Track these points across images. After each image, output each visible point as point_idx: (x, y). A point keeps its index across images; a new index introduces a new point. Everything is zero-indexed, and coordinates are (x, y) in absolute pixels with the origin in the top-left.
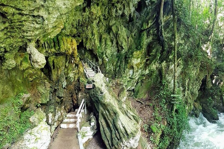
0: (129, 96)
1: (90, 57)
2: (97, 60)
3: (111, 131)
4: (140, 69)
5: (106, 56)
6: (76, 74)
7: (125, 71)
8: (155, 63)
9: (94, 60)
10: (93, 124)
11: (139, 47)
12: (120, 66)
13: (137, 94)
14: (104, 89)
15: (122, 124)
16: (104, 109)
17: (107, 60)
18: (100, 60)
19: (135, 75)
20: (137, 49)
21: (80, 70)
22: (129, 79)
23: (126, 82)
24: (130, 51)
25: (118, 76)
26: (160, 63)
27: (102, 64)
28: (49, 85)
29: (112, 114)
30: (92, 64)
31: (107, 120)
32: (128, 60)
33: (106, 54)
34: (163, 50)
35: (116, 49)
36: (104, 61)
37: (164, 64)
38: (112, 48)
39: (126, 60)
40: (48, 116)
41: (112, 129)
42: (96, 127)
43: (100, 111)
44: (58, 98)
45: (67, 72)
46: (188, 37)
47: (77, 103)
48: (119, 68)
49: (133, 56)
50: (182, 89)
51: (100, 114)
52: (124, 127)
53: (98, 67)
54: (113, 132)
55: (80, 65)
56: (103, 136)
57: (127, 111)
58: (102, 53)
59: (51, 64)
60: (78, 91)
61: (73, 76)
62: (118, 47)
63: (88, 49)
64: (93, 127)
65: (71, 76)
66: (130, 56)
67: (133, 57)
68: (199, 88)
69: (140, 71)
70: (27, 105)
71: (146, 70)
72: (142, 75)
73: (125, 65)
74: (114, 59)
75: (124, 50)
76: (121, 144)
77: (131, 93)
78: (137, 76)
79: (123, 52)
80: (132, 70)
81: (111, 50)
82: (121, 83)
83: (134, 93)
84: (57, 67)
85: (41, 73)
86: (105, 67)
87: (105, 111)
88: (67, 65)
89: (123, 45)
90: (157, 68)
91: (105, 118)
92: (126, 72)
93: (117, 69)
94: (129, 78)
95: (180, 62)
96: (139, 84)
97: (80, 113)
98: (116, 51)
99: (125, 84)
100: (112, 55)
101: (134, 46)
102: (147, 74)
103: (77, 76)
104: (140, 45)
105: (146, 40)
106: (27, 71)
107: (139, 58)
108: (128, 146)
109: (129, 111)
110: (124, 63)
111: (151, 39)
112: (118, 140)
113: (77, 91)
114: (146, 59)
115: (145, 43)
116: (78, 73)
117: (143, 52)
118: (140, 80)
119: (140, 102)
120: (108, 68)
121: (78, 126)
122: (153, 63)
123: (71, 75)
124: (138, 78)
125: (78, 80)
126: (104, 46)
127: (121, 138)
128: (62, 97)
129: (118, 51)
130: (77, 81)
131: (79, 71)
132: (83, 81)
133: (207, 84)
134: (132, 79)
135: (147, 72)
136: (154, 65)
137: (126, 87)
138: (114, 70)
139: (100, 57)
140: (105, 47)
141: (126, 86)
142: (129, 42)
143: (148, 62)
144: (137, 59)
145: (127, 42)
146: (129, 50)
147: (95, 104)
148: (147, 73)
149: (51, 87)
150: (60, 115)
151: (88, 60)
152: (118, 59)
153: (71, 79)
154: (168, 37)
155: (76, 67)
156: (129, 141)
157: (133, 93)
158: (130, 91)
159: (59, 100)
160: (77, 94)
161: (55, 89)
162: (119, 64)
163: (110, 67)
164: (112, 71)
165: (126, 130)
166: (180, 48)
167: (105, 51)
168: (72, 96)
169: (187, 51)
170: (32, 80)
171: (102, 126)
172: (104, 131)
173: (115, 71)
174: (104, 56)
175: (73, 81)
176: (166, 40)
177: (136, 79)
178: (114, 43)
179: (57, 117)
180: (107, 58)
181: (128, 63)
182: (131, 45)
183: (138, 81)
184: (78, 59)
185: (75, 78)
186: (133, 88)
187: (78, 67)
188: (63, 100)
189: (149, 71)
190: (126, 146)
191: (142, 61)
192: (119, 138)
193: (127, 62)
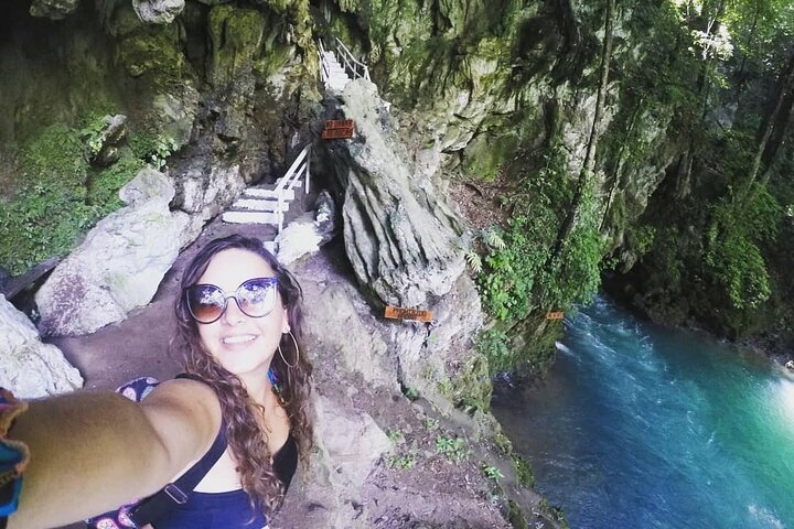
0: (446, 166)
1: (345, 35)
2: (366, 48)
3: (377, 243)
4: (491, 94)
5: (396, 40)
6: (292, 79)
7: (446, 91)
8: (537, 82)
9: (358, 47)
10: (322, 217)
11: (499, 27)
12: (431, 76)
13: (470, 164)
14: (370, 129)
15: (414, 231)
16: (361, 182)
17: (396, 51)
18: (375, 48)
19: (474, 110)
20: (492, 32)
21: (309, 68)
22: (454, 119)
23: (445, 125)
24: (472, 35)
25: (423, 106)
26: (553, 86)
27: (380, 61)
28: (197, 97)
29: (387, 202)
30: (348, 57)
31: (367, 214)
32: (460, 61)
33: (395, 32)
34: (567, 48)
35: (430, 24)
36: (387, 54)
37: (563, 91)
38: (418, 18)
39: (453, 59)
40: (183, 189)
41: (381, 237)
42: (330, 226)
43: (350, 187)
44: (219, 141)
45: (266, 69)
46: (646, 25)
47: (285, 163)
48: (430, 82)
49: (476, 49)
50: (603, 178)
51: (348, 195)
52: (418, 241)
53: (366, 68)
54: (384, 246)
55: (309, 53)
56: (351, 250)
57: (435, 203)
58: (386, 30)
59: (216, 30)
60: (291, 129)
61: (282, 85)
62: (434, 19)
63: (343, 10)
64: (323, 225)
65: (275, 84)
66: (469, 49)
67: (478, 56)
68: (654, 188)
69: (489, 100)
70: (112, 152)
71: (506, 100)
72: (494, 114)
73: (448, 74)
74: (417, 51)
75: (451, 31)
76: (404, 276)
77: (453, 161)
78: (478, 112)
79: (450, 34)
80: (468, 94)
81: (413, 26)
82: (430, 126)
83: (462, 160)
84: (232, 43)
85: (176, 55)
86: (387, 74)
87: (365, 189)
88: (269, 46)
89: (451, 17)
90: (541, 99)
91: (361, 209)
92: (447, 95)
93: (422, 85)
94: (455, 115)
95: (612, 92)
96: (481, 138)
97: (286, 187)
98: (428, 30)
99: (439, 132)
100: (413, 40)
101: (483, 24)
102: (509, 113)
103: (294, 86)
104: (501, 23)
105: (522, 12)
106: (128, 40)
107: (492, 59)
108: (421, 285)
109: (440, 203)
110: (445, 69)
111: (536, 10)
112: (396, 266)
113: (287, 129)
114: (514, 66)
115: (517, 19)
116: (301, 77)
117: (508, 44)
118: (484, 128)
119: (475, 189)
120: (394, 76)
121: (278, 220)
122: (532, 80)
123: (278, 79)
124: (479, 119)
125: (297, 95)
126: (395, 8)
127: (404, 263)
128: (233, 139)
129: (435, 30)
130: (294, 98)
131: (305, 68)
132: (309, 101)
133: (678, 182)
134: (464, 119)
135: (510, 106)
136: (533, 89)
137: (440, 139)
138: (411, 87)
139: (375, 40)
140: (398, 11)
141: (442, 137)
142: (472, 11)
143: (518, 78)
144: (487, 61)
145: (465, 8)
146: (466, 32)
147: (337, 168)
148: (509, 110)
149: (201, 105)
150: (223, 188)
151: (337, 43)
152: (431, 56)
153: (276, 90)
154: (585, 13)
155: (299, 59)
156: (427, 276)
157: (458, 161)
158: (450, 152)
159: (223, 147)
160: (286, 137)
161: (213, 112)
162: (429, 69)
163: (400, 75)
164: (407, 87)
165: (422, 249)
166: (617, 52)
167: (394, 26)
168: (269, 142)
169: (639, 64)
170: (141, 75)
171: (352, 226)
172: (354, 238)
173: (414, 88)
174: (390, 38)
175: (281, 99)
176: (579, 21)
177: (476, 121)
178: (425, 5)
179: (211, 193)
180: (398, 45)
181: (457, 69)
182: (476, 20)
183: (478, 130)
184: (308, 34)
185: (287, 88)
186: (461, 145)
187: (303, 57)
188: (235, 146)
189: (516, 103)
190: (417, 285)
191: (502, 70)
192: (398, 261)
193: (455, 67)
